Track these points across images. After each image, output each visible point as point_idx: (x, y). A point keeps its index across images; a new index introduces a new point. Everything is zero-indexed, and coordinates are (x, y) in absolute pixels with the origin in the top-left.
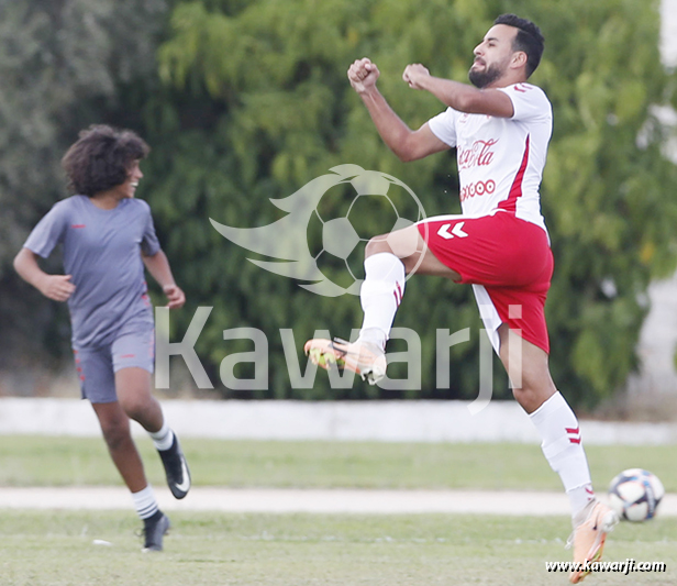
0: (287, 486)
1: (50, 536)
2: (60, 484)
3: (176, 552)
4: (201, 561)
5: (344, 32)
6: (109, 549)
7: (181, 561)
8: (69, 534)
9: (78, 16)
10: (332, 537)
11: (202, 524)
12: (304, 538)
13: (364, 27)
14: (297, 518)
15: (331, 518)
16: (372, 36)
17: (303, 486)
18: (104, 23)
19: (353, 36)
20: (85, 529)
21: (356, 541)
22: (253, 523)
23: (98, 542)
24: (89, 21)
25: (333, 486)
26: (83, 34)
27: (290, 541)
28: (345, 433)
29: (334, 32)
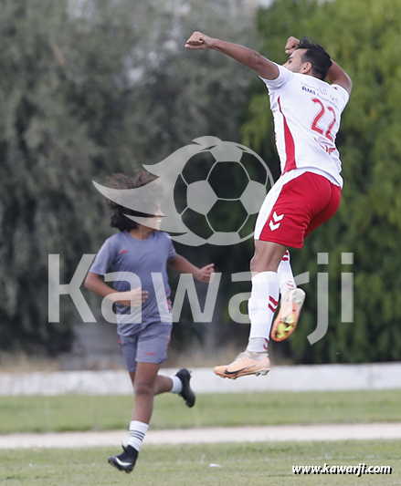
0: (340, 422)
1: (179, 462)
2: (185, 427)
3: (266, 470)
4: (283, 476)
5: (367, 112)
6: (220, 470)
7: (270, 476)
8: (192, 460)
9: (186, 106)
10: (372, 456)
11: (283, 451)
12: (353, 457)
13: (381, 107)
14: (348, 444)
15: (371, 443)
16: (387, 113)
17: (351, 422)
18: (203, 111)
19: (374, 114)
20: (203, 457)
21: (389, 458)
22: (318, 449)
23: (212, 465)
24: (193, 110)
25: (372, 421)
26: (189, 119)
27: (343, 460)
29: (361, 111)
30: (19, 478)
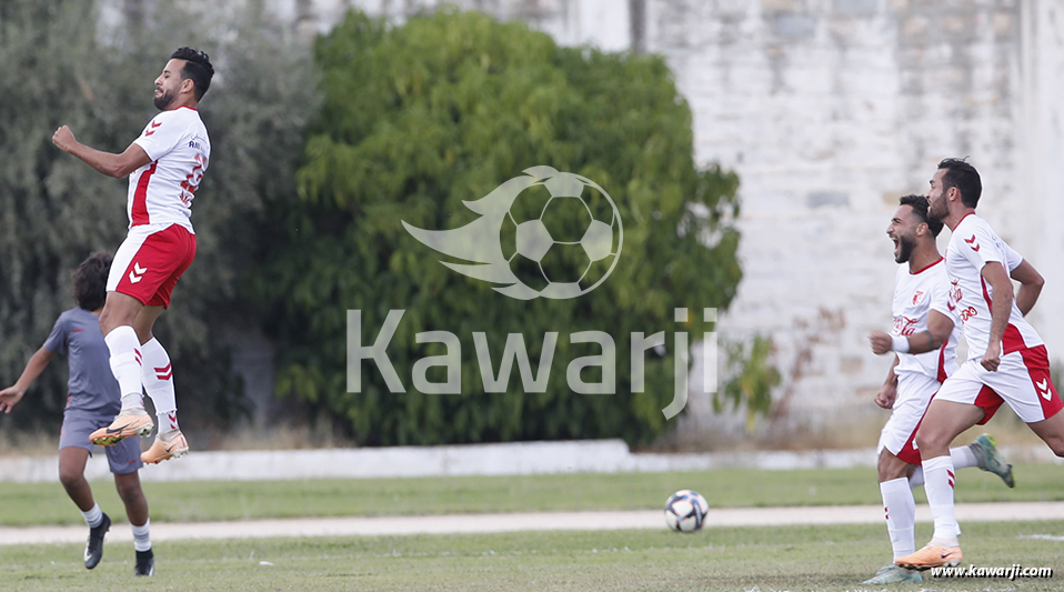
0: (410, 513)
1: (225, 560)
2: (231, 519)
3: (325, 569)
4: (345, 575)
5: (442, 155)
6: (272, 568)
7: (329, 576)
8: (240, 557)
9: (233, 149)
10: (448, 553)
11: (344, 546)
12: (425, 554)
13: (458, 149)
14: (420, 539)
15: (446, 537)
16: (465, 156)
17: (423, 514)
18: (252, 154)
19: (449, 157)
20: (252, 553)
21: (467, 555)
22: (385, 543)
23: (263, 563)
24: (241, 152)
25: (447, 513)
26: (237, 163)
27: (414, 557)
28: (455, 470)
29: (435, 154)
30: (39, 578)
